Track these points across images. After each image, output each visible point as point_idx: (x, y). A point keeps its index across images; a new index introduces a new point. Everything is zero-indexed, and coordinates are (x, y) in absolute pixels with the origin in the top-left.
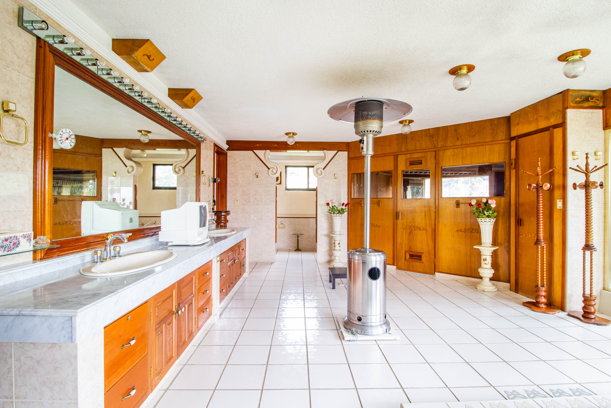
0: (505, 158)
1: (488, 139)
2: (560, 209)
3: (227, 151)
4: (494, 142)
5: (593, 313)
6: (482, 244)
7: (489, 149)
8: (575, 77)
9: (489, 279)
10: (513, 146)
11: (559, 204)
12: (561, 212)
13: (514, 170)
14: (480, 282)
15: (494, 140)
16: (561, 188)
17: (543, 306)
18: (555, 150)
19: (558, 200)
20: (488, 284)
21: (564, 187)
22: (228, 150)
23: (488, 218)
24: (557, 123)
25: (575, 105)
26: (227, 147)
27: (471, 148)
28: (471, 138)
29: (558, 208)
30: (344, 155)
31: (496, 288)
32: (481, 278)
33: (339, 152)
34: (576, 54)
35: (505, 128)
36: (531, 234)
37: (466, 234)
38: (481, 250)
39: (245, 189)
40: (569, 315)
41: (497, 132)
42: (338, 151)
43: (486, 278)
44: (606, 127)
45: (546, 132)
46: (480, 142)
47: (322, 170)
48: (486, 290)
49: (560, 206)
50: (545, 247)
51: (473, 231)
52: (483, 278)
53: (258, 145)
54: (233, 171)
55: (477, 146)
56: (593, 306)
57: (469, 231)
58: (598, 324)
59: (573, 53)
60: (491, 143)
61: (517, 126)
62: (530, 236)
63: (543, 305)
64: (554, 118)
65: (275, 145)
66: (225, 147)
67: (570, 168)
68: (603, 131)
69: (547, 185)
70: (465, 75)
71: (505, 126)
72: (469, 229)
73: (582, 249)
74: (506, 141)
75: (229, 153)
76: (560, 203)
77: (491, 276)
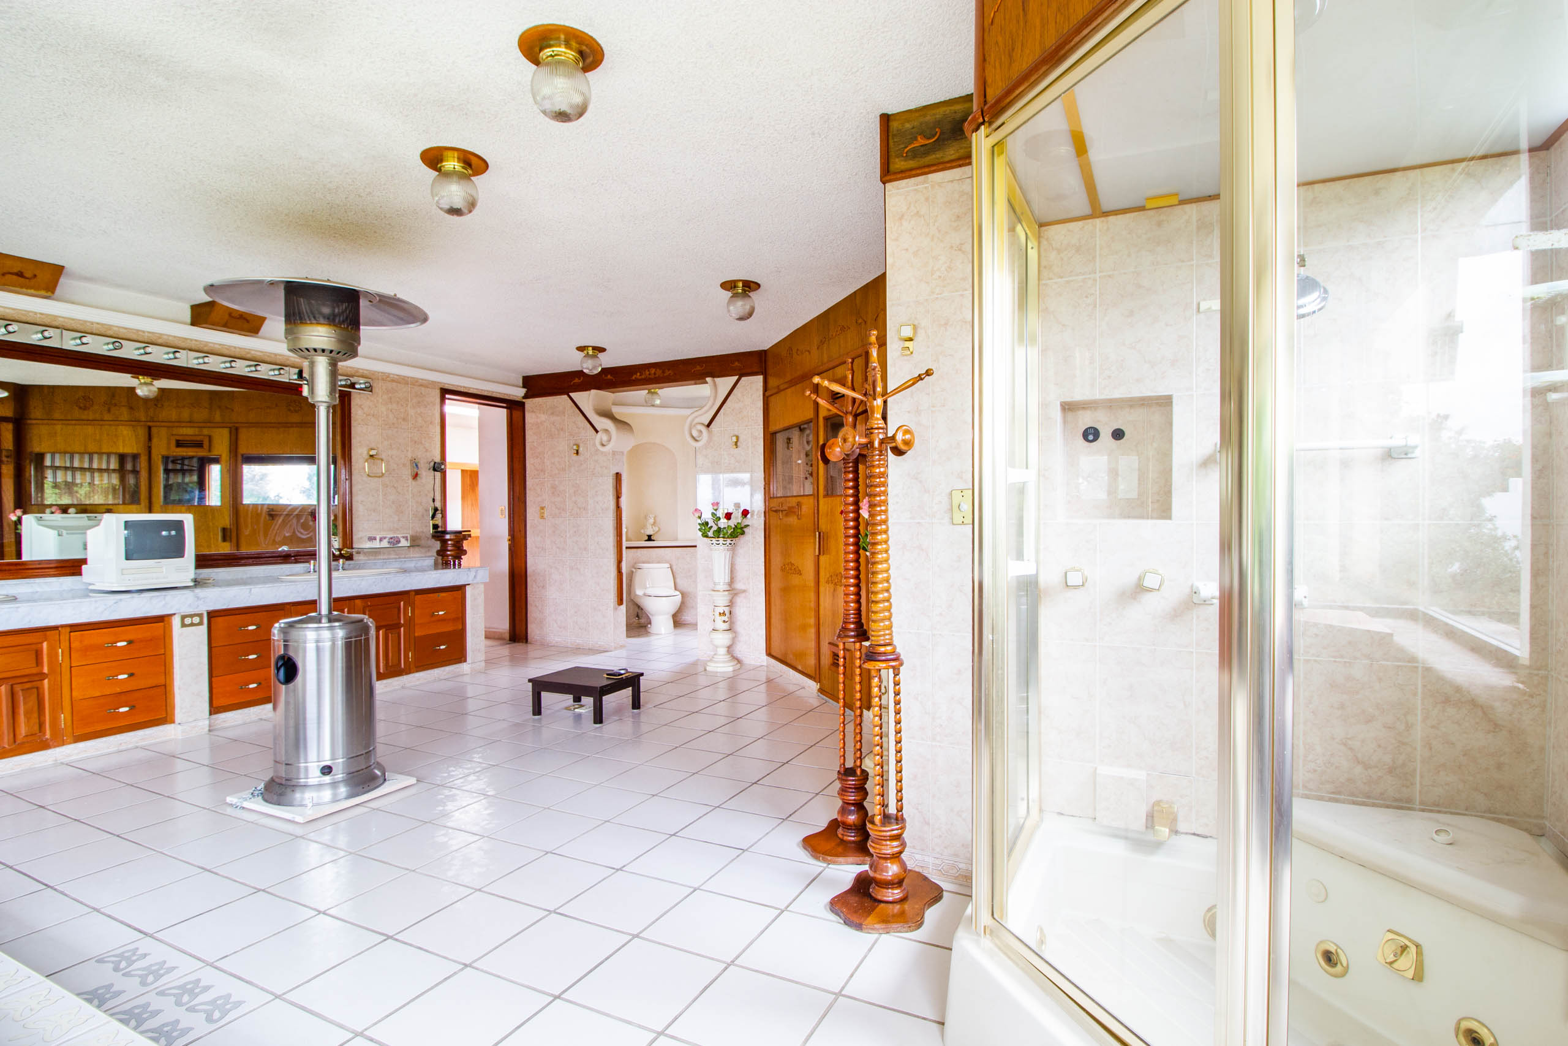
3: (524, 400)
22: (526, 397)
26: (524, 391)
30: (754, 385)
33: (743, 378)
39: (557, 483)
42: (741, 376)
47: (704, 429)
53: (577, 380)
54: (535, 444)
65: (609, 376)
66: (518, 393)
75: (530, 403)
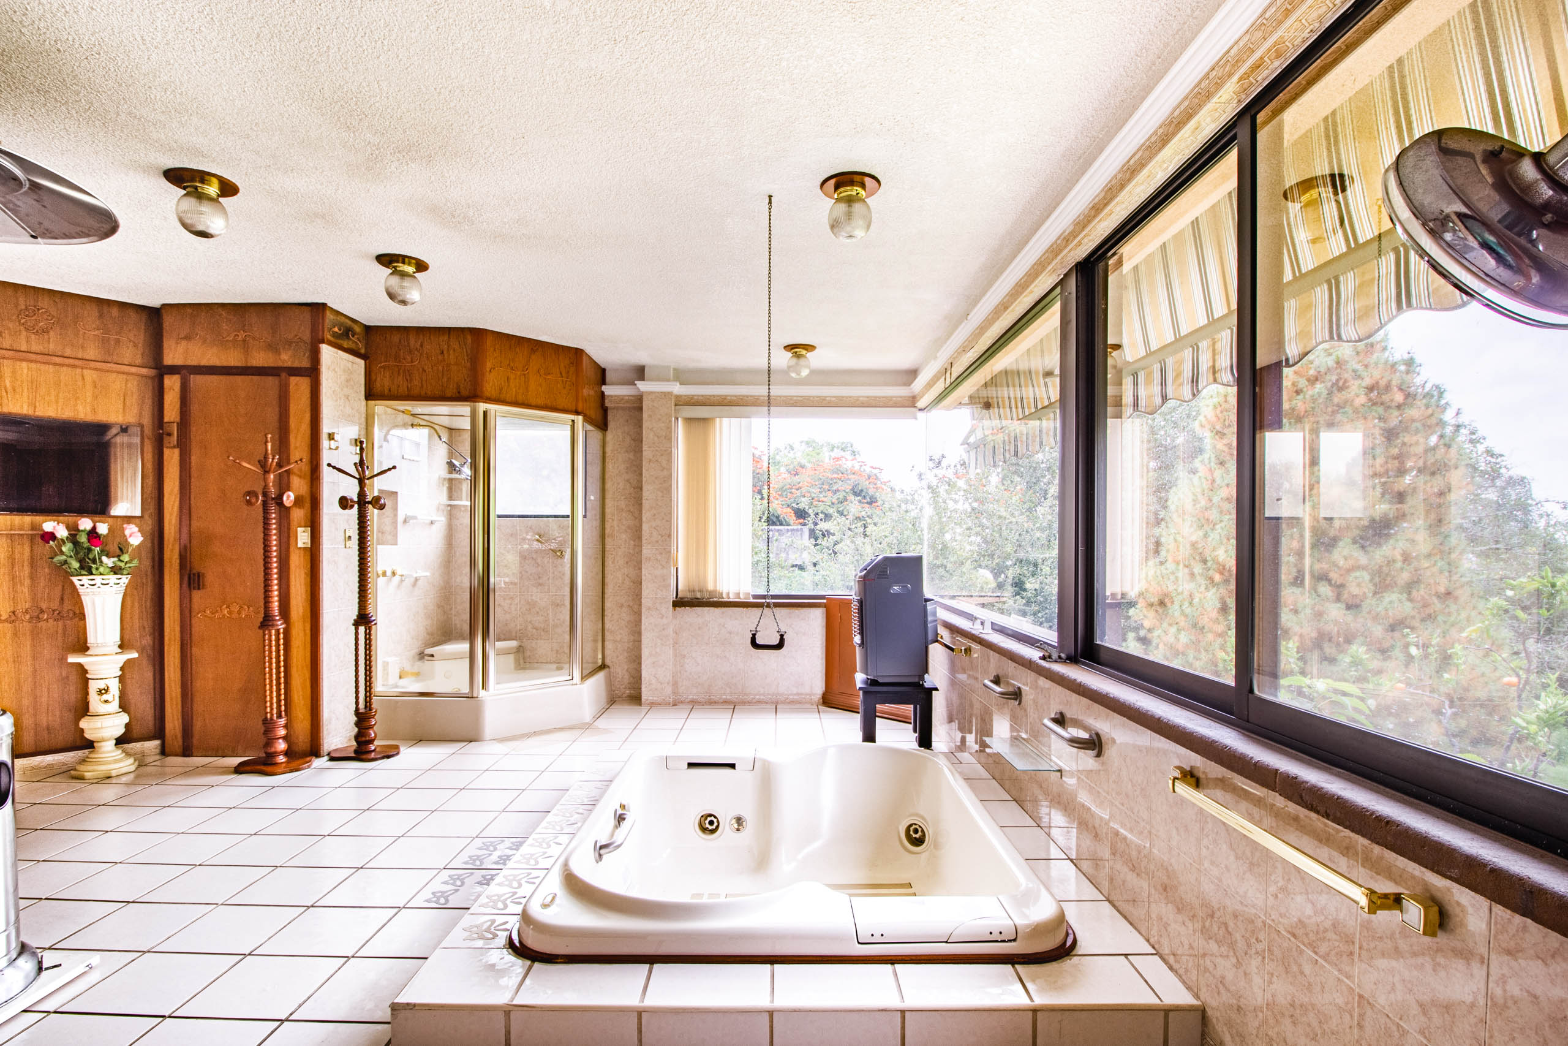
0: (140, 415)
1: (92, 353)
2: (305, 548)
4: (108, 365)
5: (371, 741)
6: (88, 649)
7: (94, 382)
8: (404, 302)
9: (114, 742)
10: (171, 388)
11: (303, 538)
12: (308, 554)
13: (177, 451)
14: (88, 757)
15: (110, 360)
16: (308, 505)
17: (282, 759)
18: (293, 423)
19: (300, 529)
20: (114, 754)
21: (314, 503)
23: (115, 573)
24: (296, 364)
25: (332, 339)
27: (33, 365)
28: (33, 336)
29: (300, 545)
31: (135, 760)
32: (90, 745)
34: (409, 264)
35: (142, 337)
36: (228, 607)
37: (15, 626)
38: (86, 667)
40: (332, 759)
41: (118, 341)
43: (109, 740)
44: (370, 395)
45: (270, 378)
46: (66, 355)
48: (114, 773)
49: (306, 541)
50: (282, 631)
51: (41, 616)
52: (95, 744)
55: (55, 364)
56: (371, 727)
57: (28, 617)
58: (388, 757)
59: (403, 259)
60: (99, 365)
61: (184, 343)
62: (226, 612)
63: (281, 757)
64: (290, 353)
67: (329, 465)
68: (364, 402)
69: (289, 497)
70: (210, 199)
71: (142, 332)
72: (27, 612)
73: (354, 625)
74: (144, 371)
76: (306, 534)
77: (120, 731)
